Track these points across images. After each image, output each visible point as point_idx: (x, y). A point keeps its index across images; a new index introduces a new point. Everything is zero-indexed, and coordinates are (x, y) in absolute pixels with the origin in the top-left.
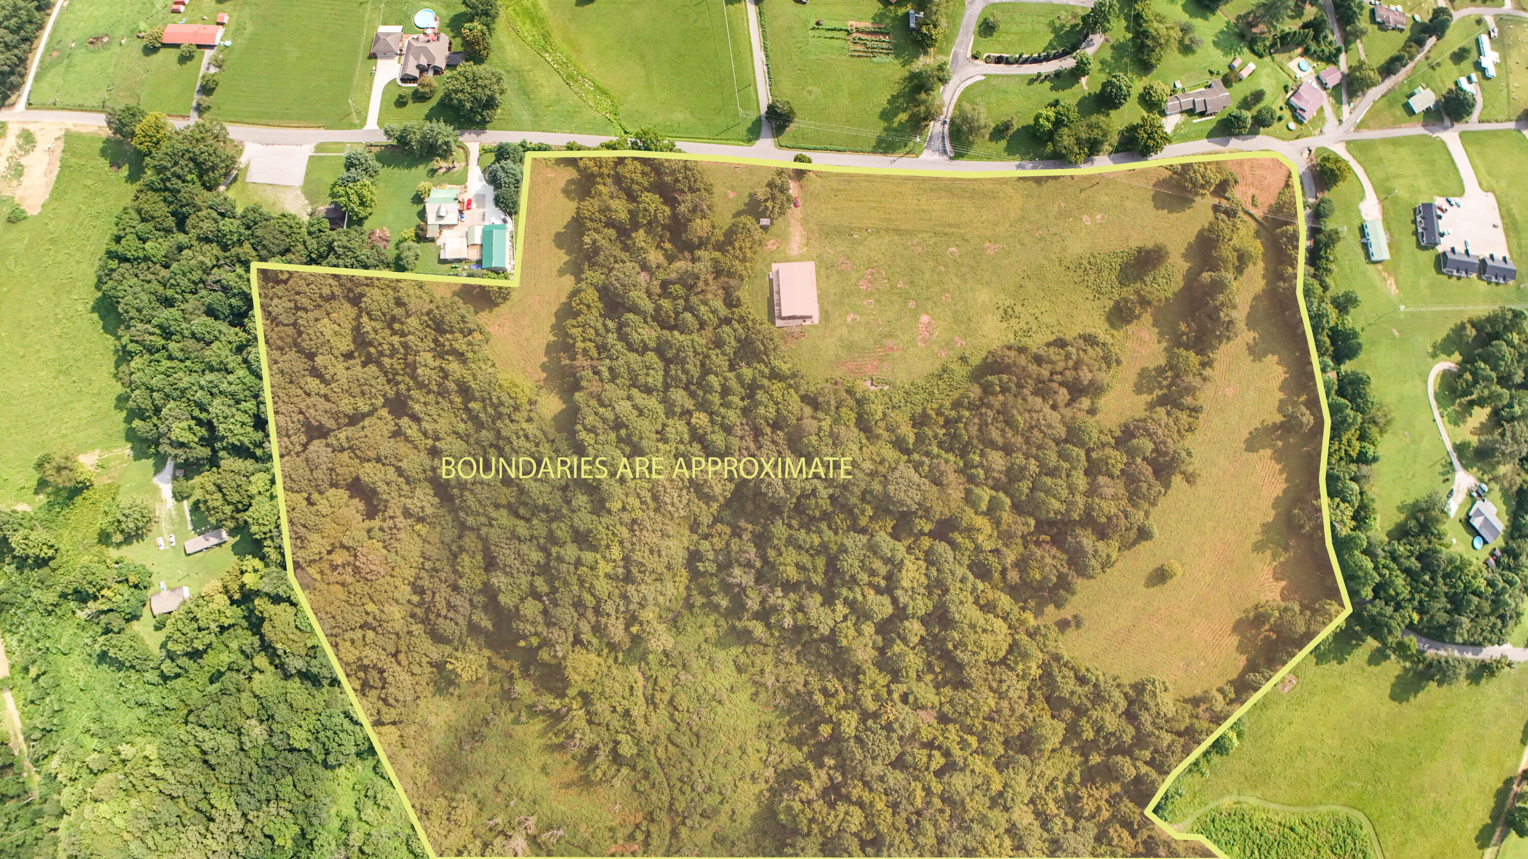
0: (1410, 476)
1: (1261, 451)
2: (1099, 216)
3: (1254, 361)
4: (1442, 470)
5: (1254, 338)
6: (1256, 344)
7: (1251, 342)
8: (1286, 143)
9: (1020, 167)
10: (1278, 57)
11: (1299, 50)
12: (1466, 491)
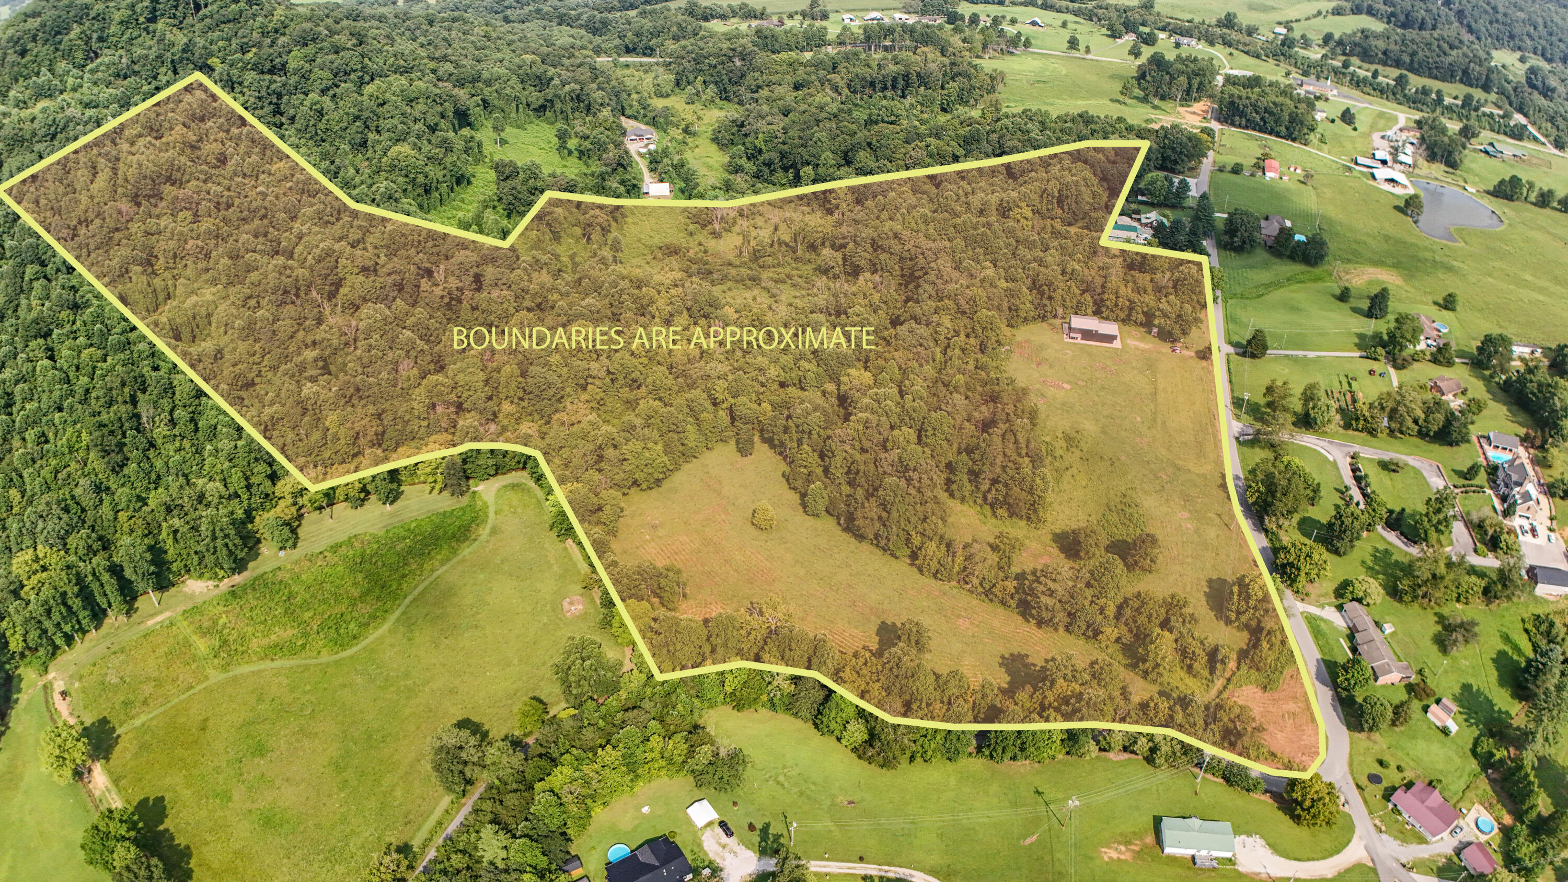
0: (781, 778)
1: (877, 639)
2: (1189, 526)
3: (1003, 657)
4: (772, 831)
5: (1035, 665)
6: (1026, 666)
7: (1030, 660)
8: (1346, 768)
9: (1237, 478)
10: (1484, 785)
11: (1508, 820)
12: (719, 862)
